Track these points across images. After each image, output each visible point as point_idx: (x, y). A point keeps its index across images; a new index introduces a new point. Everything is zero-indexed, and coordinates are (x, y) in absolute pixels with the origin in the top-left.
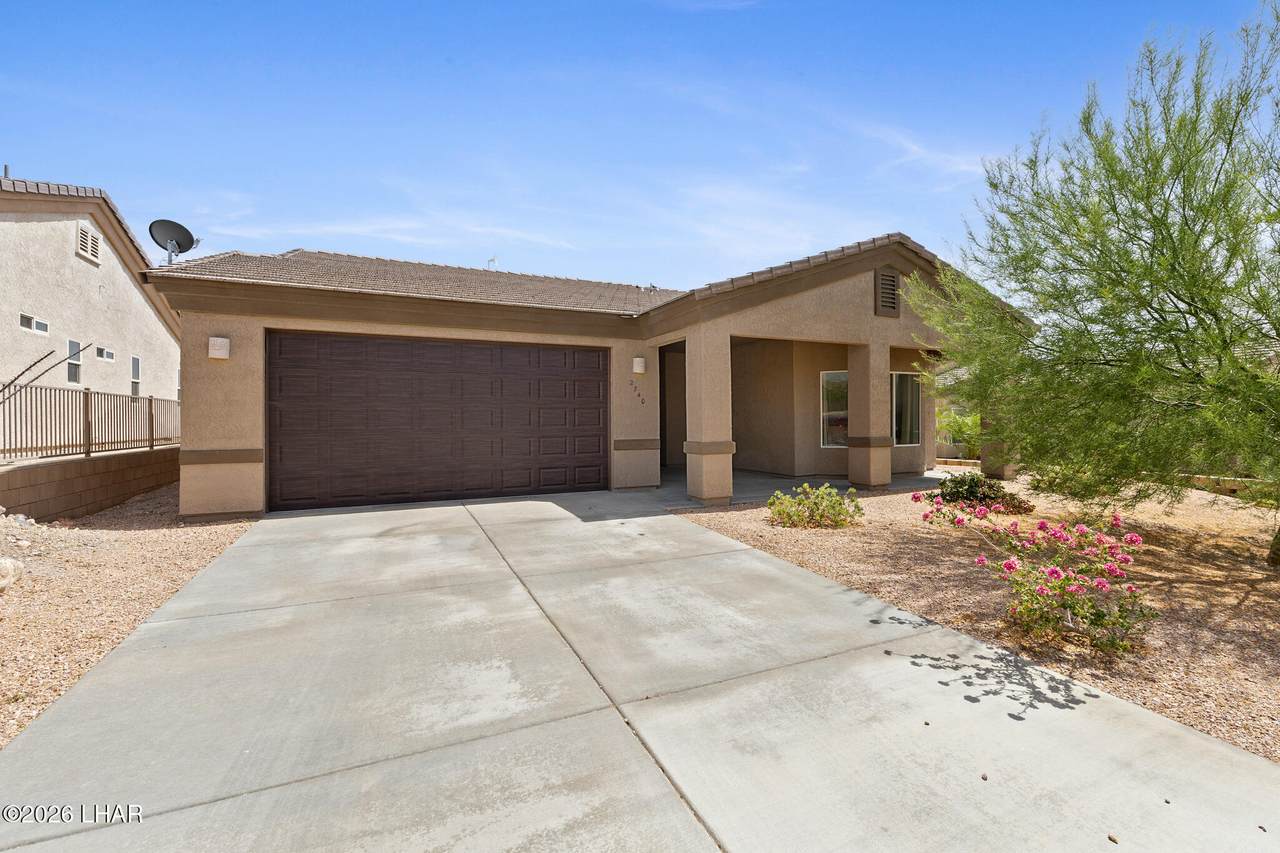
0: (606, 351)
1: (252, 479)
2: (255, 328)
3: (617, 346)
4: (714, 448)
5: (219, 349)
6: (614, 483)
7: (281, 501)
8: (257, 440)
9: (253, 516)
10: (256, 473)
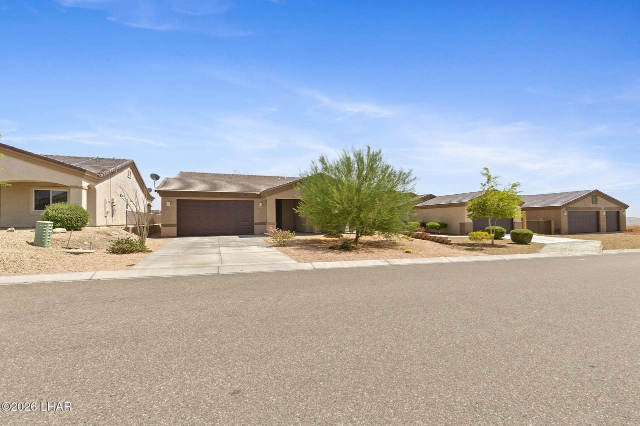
0: (254, 201)
1: (174, 230)
2: (175, 199)
3: (256, 200)
4: (271, 224)
5: (168, 204)
6: (255, 233)
7: (180, 235)
8: (175, 222)
9: (175, 237)
10: (175, 228)
